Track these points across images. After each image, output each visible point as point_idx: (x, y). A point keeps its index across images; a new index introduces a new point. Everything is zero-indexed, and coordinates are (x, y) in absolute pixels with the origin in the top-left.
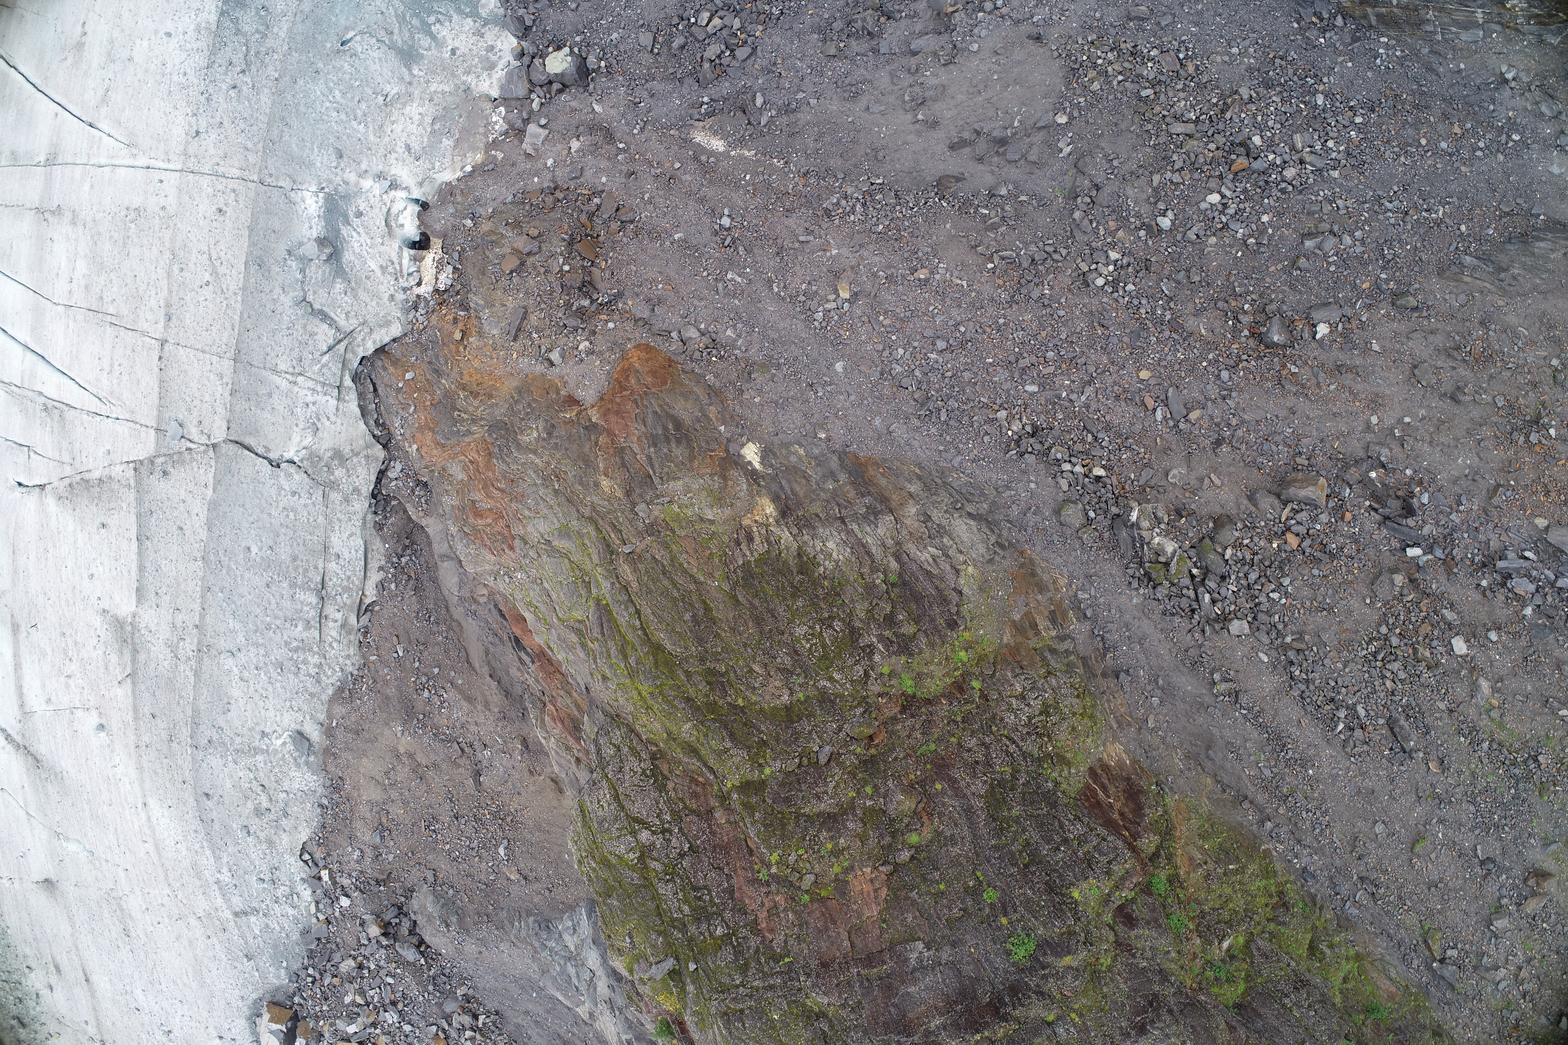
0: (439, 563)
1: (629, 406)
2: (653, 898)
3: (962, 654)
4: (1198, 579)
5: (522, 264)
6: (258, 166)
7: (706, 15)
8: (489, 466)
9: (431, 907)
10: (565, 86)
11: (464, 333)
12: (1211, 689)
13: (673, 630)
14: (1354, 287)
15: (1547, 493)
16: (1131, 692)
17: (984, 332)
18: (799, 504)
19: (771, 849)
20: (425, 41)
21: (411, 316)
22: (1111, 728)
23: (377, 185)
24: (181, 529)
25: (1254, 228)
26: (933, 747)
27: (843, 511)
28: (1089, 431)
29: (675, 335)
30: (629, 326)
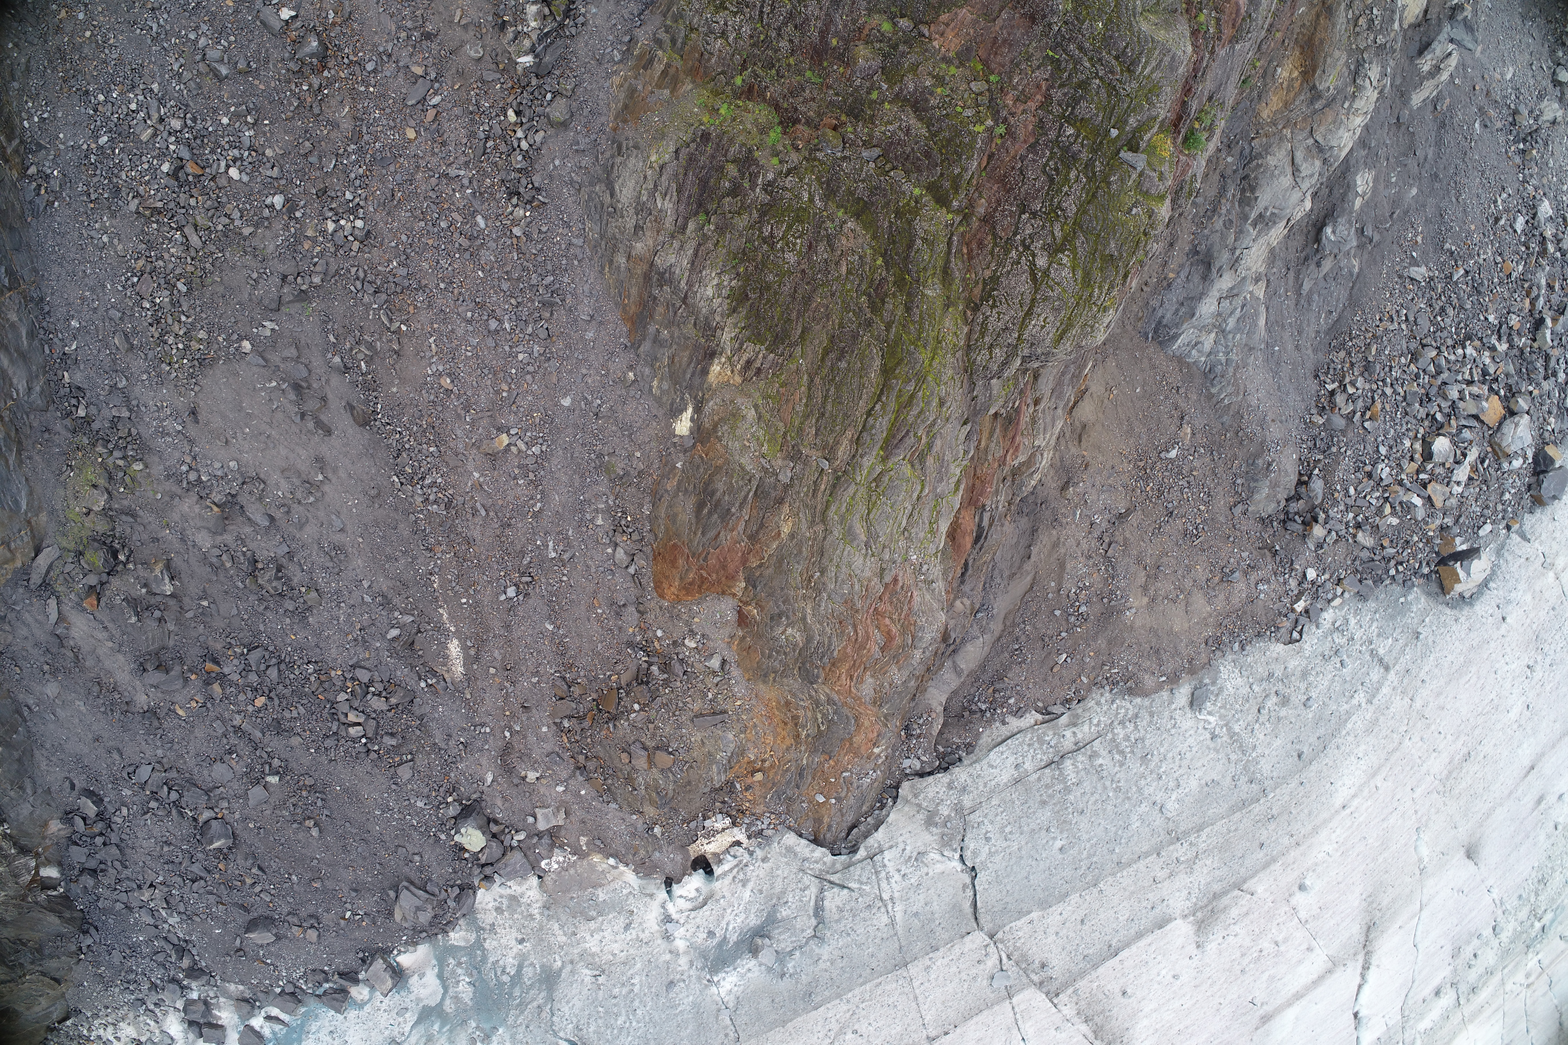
1: (712, 561)
2: (1085, 212)
3: (722, 111)
5: (658, 748)
7: (352, 731)
8: (844, 658)
9: (1264, 492)
10: (489, 821)
11: (753, 773)
13: (862, 369)
14: (237, 12)
17: (460, 293)
18: (696, 347)
19: (974, 136)
20: (528, 972)
21: (770, 832)
23: (676, 934)
24: (1082, 921)
25: (238, 124)
26: (808, 74)
27: (678, 305)
28: (485, 148)
29: (632, 570)
30: (650, 617)
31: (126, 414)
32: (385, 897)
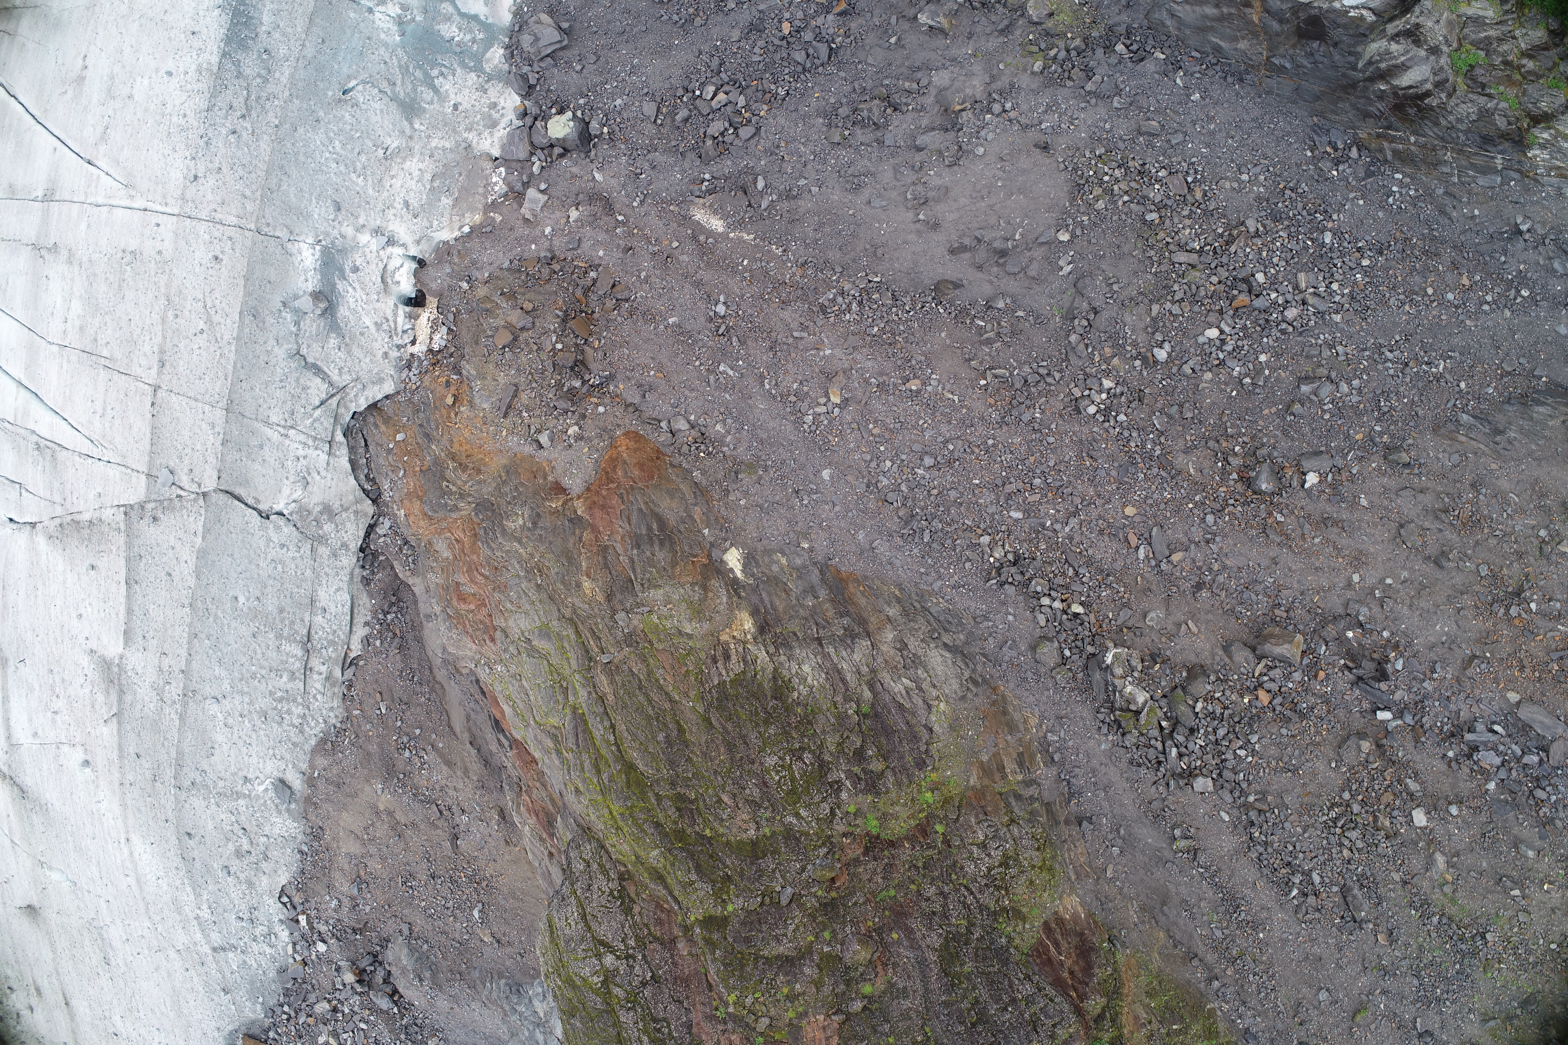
0: (425, 623)
1: (615, 501)
2: (614, 1025)
3: (929, 795)
4: (1167, 731)
5: (515, 339)
6: (255, 215)
7: (711, 89)
8: (474, 549)
9: (405, 960)
10: (566, 151)
11: (456, 398)
12: (1171, 844)
13: (646, 749)
14: (1348, 437)
15: (1522, 668)
16: (1093, 840)
17: (973, 452)
18: (778, 620)
19: (730, 989)
20: (428, 95)
21: (404, 375)
22: (1069, 879)
23: (374, 240)
24: (170, 575)
25: (1251, 367)
26: (892, 893)
27: (821, 631)
28: (1070, 565)
29: (664, 424)
30: (619, 411)
31: (1089, 87)
32: (568, 17)
